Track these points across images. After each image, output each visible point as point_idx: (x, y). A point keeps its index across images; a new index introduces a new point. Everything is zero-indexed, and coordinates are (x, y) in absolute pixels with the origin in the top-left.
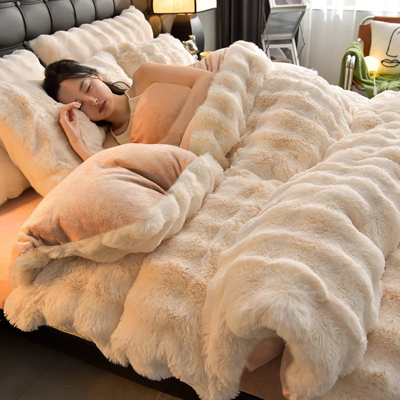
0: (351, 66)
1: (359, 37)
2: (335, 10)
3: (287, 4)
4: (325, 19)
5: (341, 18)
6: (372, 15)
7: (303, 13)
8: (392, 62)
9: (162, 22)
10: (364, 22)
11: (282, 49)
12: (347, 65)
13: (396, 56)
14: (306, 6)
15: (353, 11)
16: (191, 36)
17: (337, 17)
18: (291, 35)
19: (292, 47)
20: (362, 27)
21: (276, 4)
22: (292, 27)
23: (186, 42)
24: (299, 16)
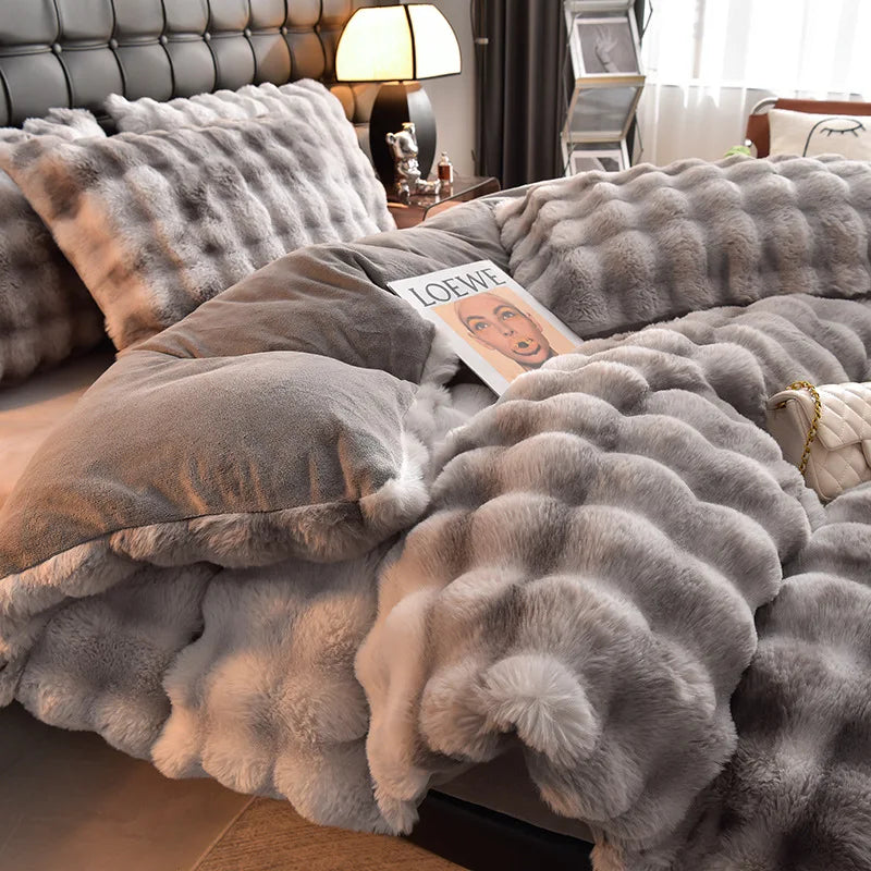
1: (748, 137)
2: (705, 87)
3: (607, 72)
4: (686, 105)
5: (717, 104)
6: (775, 96)
7: (639, 90)
9: (355, 97)
10: (757, 109)
11: (600, 159)
14: (644, 77)
15: (740, 89)
16: (406, 125)
17: (709, 100)
18: (619, 133)
19: (620, 156)
20: (754, 119)
21: (587, 72)
22: (619, 117)
23: (395, 136)
24: (633, 96)
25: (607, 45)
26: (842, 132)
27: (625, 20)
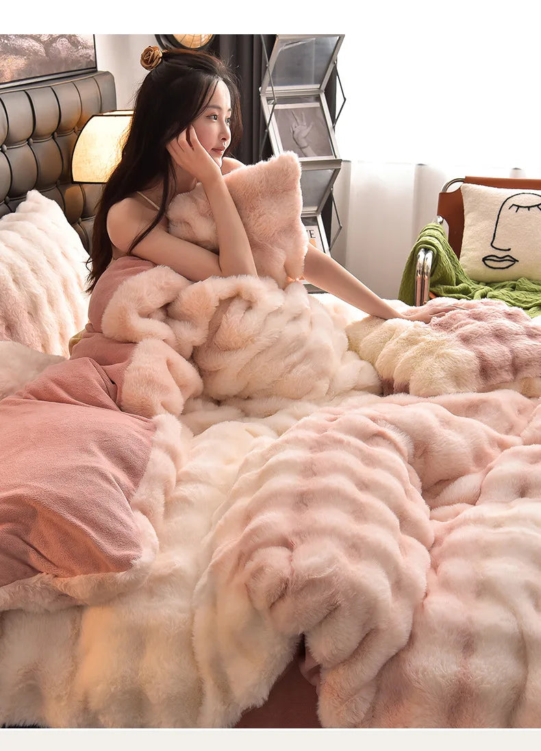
0: (425, 271)
1: (439, 214)
3: (306, 156)
7: (336, 172)
8: (502, 259)
10: (446, 187)
12: (418, 269)
13: (509, 250)
14: (340, 161)
19: (318, 231)
20: (444, 196)
24: (329, 178)
25: (303, 130)
26: (529, 208)
27: (317, 105)
